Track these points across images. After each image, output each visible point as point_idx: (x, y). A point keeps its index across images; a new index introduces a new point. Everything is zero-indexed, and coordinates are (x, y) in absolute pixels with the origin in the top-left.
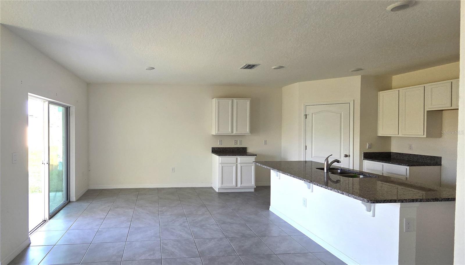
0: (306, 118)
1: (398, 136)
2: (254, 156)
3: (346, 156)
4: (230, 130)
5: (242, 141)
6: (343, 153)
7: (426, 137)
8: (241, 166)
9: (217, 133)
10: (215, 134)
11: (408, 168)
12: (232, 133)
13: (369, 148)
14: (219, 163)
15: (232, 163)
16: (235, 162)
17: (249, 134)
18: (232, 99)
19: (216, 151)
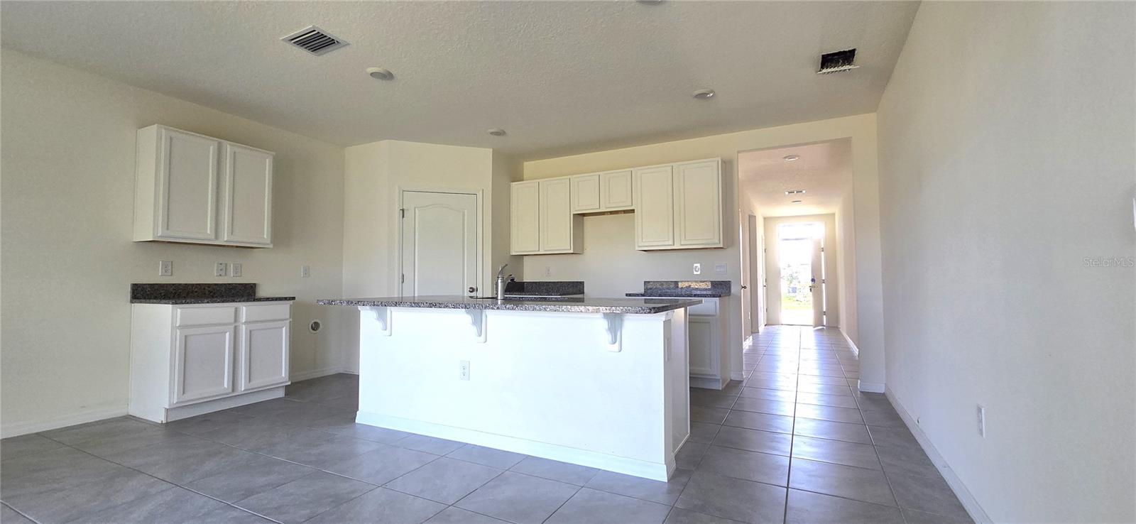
0: (403, 217)
1: (538, 253)
2: (287, 302)
4: (209, 230)
5: (242, 264)
7: (573, 252)
8: (250, 331)
9: (160, 237)
10: (151, 239)
12: (217, 237)
14: (173, 328)
15: (224, 324)
16: (233, 321)
17: (268, 244)
18: (219, 143)
19: (148, 295)
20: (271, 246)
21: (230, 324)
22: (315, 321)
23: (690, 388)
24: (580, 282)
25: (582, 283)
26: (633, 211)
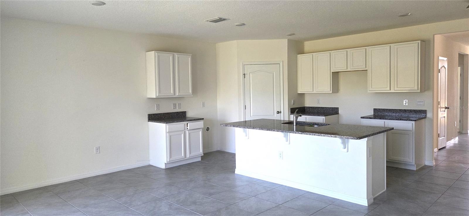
0: (245, 78)
1: (313, 92)
3: (278, 112)
4: (172, 92)
5: (180, 103)
6: (276, 110)
7: (332, 93)
8: (190, 133)
9: (158, 96)
10: (155, 97)
11: (324, 117)
12: (174, 95)
13: (294, 104)
14: (166, 133)
15: (181, 131)
16: (184, 129)
17: (191, 95)
18: (173, 55)
19: (153, 119)
20: (192, 96)
21: (182, 131)
22: (208, 126)
23: (387, 166)
24: (336, 108)
25: (337, 109)
26: (367, 70)
